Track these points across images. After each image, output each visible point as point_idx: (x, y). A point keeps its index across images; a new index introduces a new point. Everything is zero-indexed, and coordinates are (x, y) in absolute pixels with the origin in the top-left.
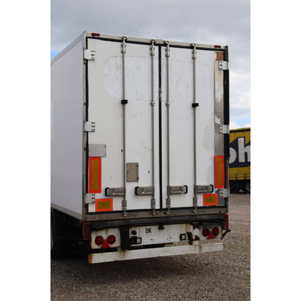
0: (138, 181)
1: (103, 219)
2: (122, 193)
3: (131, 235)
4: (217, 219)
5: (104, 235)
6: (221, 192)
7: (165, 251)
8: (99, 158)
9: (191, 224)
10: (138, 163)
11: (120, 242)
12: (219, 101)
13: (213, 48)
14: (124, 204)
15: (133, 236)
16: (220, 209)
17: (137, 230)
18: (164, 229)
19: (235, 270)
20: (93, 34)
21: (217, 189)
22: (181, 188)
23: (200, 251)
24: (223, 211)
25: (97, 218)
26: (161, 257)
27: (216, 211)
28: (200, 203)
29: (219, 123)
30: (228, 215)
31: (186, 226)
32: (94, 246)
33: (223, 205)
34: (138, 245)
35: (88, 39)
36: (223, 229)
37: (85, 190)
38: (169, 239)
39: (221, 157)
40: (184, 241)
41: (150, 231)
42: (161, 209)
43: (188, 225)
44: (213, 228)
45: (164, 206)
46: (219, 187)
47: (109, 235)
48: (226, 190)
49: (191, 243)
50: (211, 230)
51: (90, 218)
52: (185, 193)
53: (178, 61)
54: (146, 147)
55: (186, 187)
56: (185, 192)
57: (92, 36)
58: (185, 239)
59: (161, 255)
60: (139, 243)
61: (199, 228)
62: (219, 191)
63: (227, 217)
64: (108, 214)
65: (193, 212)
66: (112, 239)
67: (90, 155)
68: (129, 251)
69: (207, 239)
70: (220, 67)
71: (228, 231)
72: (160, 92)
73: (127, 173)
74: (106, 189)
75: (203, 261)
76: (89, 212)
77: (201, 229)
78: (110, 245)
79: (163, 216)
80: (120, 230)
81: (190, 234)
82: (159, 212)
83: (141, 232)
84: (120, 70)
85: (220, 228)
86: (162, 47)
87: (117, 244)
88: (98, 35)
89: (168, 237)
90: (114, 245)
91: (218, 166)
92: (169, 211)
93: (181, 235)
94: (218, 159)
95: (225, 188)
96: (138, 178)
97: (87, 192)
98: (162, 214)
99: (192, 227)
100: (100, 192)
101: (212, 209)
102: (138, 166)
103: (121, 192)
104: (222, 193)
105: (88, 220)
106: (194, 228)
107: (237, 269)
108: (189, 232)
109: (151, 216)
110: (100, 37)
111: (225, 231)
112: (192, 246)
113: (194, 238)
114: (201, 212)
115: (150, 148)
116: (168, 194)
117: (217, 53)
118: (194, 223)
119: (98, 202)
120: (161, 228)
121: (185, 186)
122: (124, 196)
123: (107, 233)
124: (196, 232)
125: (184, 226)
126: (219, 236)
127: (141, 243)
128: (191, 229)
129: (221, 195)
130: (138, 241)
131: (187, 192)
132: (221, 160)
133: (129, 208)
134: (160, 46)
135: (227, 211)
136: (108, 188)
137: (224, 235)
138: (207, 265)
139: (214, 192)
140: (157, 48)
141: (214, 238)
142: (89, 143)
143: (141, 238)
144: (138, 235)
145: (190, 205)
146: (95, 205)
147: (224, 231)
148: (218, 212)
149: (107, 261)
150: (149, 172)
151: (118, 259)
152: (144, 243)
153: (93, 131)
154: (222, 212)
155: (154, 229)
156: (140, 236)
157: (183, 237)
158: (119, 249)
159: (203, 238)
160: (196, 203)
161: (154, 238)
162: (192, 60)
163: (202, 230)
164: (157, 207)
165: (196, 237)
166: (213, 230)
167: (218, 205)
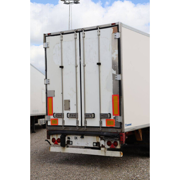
0: (70, 110)
1: (54, 129)
6: (117, 118)
7: (85, 151)
8: (52, 98)
9: (100, 137)
12: (115, 59)
13: (111, 25)
14: (63, 122)
15: (68, 140)
16: (117, 130)
17: (70, 137)
18: (84, 138)
20: (48, 34)
21: (114, 116)
22: (91, 114)
23: (105, 154)
24: (119, 131)
25: (52, 128)
27: (115, 131)
28: (104, 125)
29: (115, 74)
31: (97, 138)
32: (51, 143)
33: (119, 127)
34: (71, 145)
35: (46, 37)
38: (87, 145)
39: (117, 95)
41: (76, 138)
42: (82, 126)
44: (114, 141)
47: (58, 138)
48: (120, 117)
50: (112, 142)
52: (93, 118)
53: (90, 38)
55: (94, 114)
57: (47, 35)
59: (83, 153)
60: (71, 144)
61: (104, 140)
64: (56, 127)
65: (99, 130)
66: (59, 140)
67: (48, 96)
70: (115, 37)
72: (80, 59)
73: (64, 105)
74: (54, 114)
76: (48, 125)
78: (58, 143)
81: (98, 144)
82: (81, 128)
83: (72, 138)
84: (60, 50)
86: (81, 33)
88: (50, 34)
89: (87, 143)
91: (114, 101)
92: (85, 128)
93: (94, 143)
96: (70, 108)
97: (47, 115)
99: (100, 139)
100: (52, 115)
101: (112, 129)
102: (69, 101)
104: (118, 119)
109: (76, 130)
110: (52, 34)
112: (100, 150)
113: (101, 146)
114: (104, 130)
115: (75, 91)
116: (85, 118)
117: (113, 28)
119: (52, 120)
120: (82, 137)
122: (63, 118)
123: (57, 137)
124: (102, 142)
125: (95, 137)
126: (118, 147)
127: (72, 144)
128: (99, 140)
129: (117, 120)
130: (71, 143)
133: (65, 124)
134: (79, 32)
135: (122, 131)
139: (112, 118)
140: (78, 34)
142: (48, 90)
143: (72, 142)
144: (71, 140)
145: (98, 125)
146: (50, 121)
149: (57, 151)
150: (75, 105)
151: (62, 152)
153: (49, 84)
155: (79, 137)
159: (107, 146)
161: (79, 143)
162: (97, 36)
163: (106, 142)
164: (80, 125)
165: (102, 145)
166: (114, 142)
167: (115, 127)
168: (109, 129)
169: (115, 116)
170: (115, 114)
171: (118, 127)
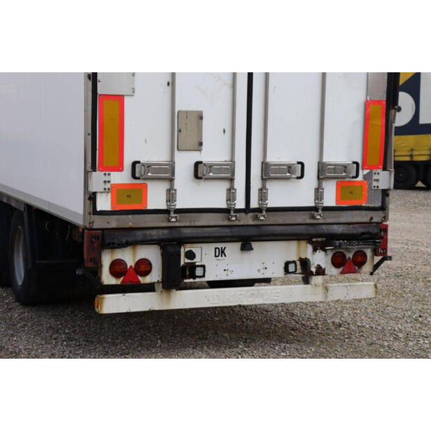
0: (200, 150)
1: (127, 226)
2: (166, 173)
3: (184, 260)
4: (363, 233)
5: (129, 257)
6: (375, 177)
7: (253, 294)
9: (310, 241)
10: (202, 112)
11: (160, 274)
14: (171, 195)
15: (189, 261)
16: (370, 214)
17: (196, 249)
18: (252, 249)
19: (396, 338)
21: (366, 172)
22: (290, 168)
23: (326, 297)
24: (377, 217)
25: (113, 222)
26: (244, 307)
27: (363, 217)
28: (330, 200)
30: (387, 226)
31: (299, 245)
32: (107, 279)
33: (378, 204)
34: (197, 280)
36: (375, 253)
37: (89, 165)
38: (262, 271)
39: (379, 102)
40: (293, 275)
42: (247, 210)
43: (303, 243)
44: (355, 251)
45: (254, 204)
46: (371, 168)
47: (137, 259)
48: (386, 173)
49: (306, 281)
50: (350, 255)
51: (99, 223)
52: (298, 178)
54: (220, 78)
55: (302, 164)
56: (299, 175)
58: (294, 273)
59: (245, 303)
60: (200, 277)
61: (325, 251)
62: (372, 177)
63: (385, 229)
64: (136, 216)
65: (313, 217)
66: (144, 267)
67: (100, 91)
68: (179, 292)
69: (342, 273)
71: (386, 258)
73: (180, 131)
74: (134, 164)
75: (331, 317)
76: (99, 209)
77: (329, 252)
78: (140, 278)
79: (251, 223)
80: (162, 248)
81: (305, 263)
82: (243, 215)
83: (204, 254)
85: (369, 252)
87: (155, 276)
89: (261, 267)
90: (147, 280)
91: (371, 122)
92: (264, 213)
93: (287, 264)
94: (372, 107)
95: (385, 169)
96: (201, 144)
97: (94, 168)
98: (248, 220)
99: (310, 248)
100: (122, 170)
101: (354, 212)
102: (201, 118)
103: (165, 171)
104: (378, 180)
105: (95, 227)
106: (315, 250)
107: (401, 335)
108: (303, 257)
109: (226, 223)
111: (380, 258)
112: (309, 286)
113: (313, 270)
114: (331, 218)
116: (262, 179)
118: (314, 240)
119: (115, 190)
120: (246, 247)
121: (299, 163)
122: (171, 180)
123: (135, 255)
124: (320, 259)
125: (294, 244)
126: (367, 268)
127: (204, 276)
128: (307, 251)
129: (375, 184)
130: (199, 272)
131: (302, 176)
132: (379, 110)
133: (180, 204)
135: (385, 218)
136: (139, 162)
137: (376, 267)
138: (340, 326)
139: (360, 178)
141: (355, 272)
143: (203, 266)
144: (197, 261)
145: (309, 202)
146: (109, 195)
147: (377, 259)
148: (366, 219)
149: (133, 310)
150: (224, 131)
152: (210, 277)
154: (375, 220)
155: (232, 249)
156: (202, 263)
157: (291, 267)
158: (159, 287)
159: (332, 271)
160: (322, 198)
161: (230, 268)
163: (330, 254)
164: (240, 203)
165: (319, 267)
166: (354, 256)
167: (368, 205)
168: (344, 213)
169: (368, 171)
170: (369, 162)
171: (376, 206)
